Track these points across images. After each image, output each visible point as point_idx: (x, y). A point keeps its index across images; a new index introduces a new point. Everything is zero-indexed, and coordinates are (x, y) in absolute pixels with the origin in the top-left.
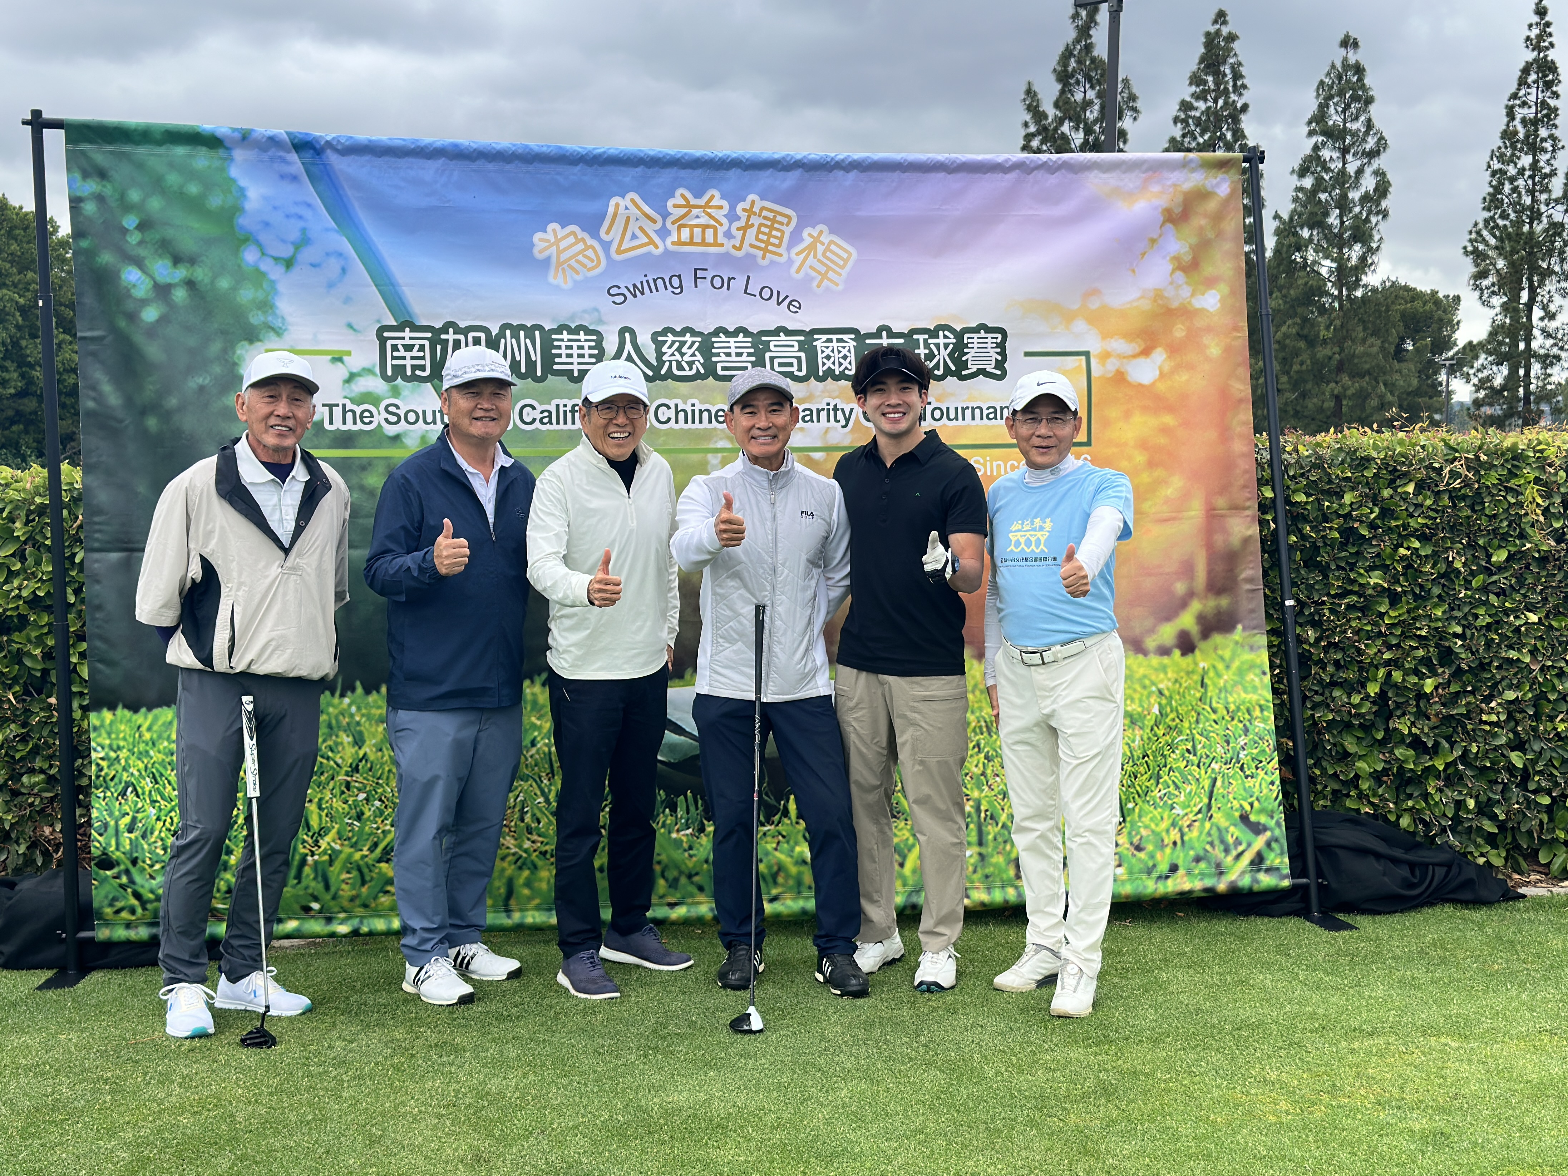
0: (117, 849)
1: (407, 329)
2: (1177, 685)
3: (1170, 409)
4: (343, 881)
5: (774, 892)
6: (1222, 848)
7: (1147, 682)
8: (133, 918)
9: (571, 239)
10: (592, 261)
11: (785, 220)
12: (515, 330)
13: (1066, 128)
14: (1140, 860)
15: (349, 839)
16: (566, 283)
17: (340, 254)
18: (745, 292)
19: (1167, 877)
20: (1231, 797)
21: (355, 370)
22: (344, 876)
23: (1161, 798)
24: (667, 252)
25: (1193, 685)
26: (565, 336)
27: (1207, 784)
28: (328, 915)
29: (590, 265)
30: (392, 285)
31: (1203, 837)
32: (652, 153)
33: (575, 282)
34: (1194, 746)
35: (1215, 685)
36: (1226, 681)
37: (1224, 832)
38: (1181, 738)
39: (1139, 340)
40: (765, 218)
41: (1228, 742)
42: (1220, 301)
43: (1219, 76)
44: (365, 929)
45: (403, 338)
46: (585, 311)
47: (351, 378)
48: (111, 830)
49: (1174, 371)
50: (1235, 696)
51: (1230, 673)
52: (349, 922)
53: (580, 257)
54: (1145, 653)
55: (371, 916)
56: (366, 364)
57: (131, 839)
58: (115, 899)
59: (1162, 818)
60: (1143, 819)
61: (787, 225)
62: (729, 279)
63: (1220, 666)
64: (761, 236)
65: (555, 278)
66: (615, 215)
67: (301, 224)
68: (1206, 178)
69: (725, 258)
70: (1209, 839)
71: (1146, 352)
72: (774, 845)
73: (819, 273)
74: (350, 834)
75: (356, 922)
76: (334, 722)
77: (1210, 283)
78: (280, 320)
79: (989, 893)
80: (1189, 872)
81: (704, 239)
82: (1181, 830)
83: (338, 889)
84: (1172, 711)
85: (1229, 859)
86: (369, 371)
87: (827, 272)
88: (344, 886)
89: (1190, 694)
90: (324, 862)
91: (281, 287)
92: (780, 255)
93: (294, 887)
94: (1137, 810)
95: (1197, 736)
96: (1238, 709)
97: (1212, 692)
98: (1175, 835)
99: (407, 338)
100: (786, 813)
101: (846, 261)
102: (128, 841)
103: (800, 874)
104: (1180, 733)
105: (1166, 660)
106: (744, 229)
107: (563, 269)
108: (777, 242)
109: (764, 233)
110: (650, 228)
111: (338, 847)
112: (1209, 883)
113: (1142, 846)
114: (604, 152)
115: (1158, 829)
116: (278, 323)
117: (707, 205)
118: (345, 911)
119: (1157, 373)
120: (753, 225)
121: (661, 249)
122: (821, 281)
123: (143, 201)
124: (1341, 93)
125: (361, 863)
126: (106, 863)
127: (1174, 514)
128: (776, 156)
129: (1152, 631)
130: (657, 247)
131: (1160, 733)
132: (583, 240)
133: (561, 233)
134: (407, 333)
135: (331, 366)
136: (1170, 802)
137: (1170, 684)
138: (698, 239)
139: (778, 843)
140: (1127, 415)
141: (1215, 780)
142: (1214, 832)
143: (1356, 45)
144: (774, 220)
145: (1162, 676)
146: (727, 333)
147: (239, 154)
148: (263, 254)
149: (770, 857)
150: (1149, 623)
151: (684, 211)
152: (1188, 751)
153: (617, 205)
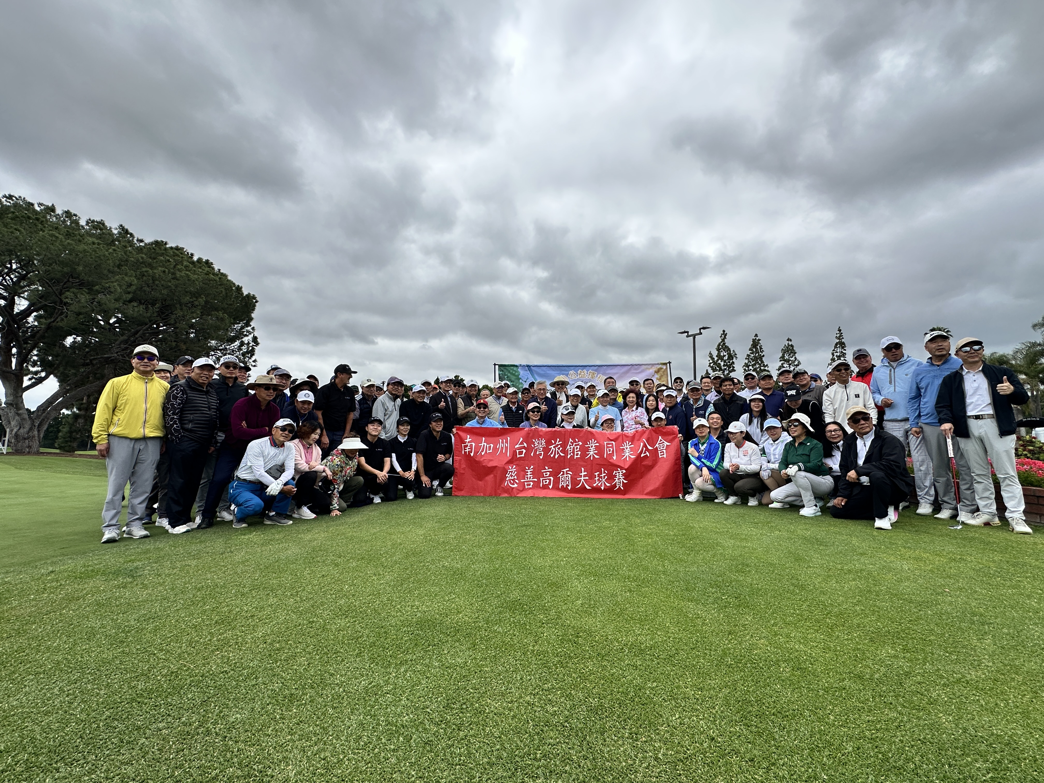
13: (719, 361)
43: (757, 349)
117: (584, 372)
124: (788, 351)
143: (791, 340)
147: (520, 368)
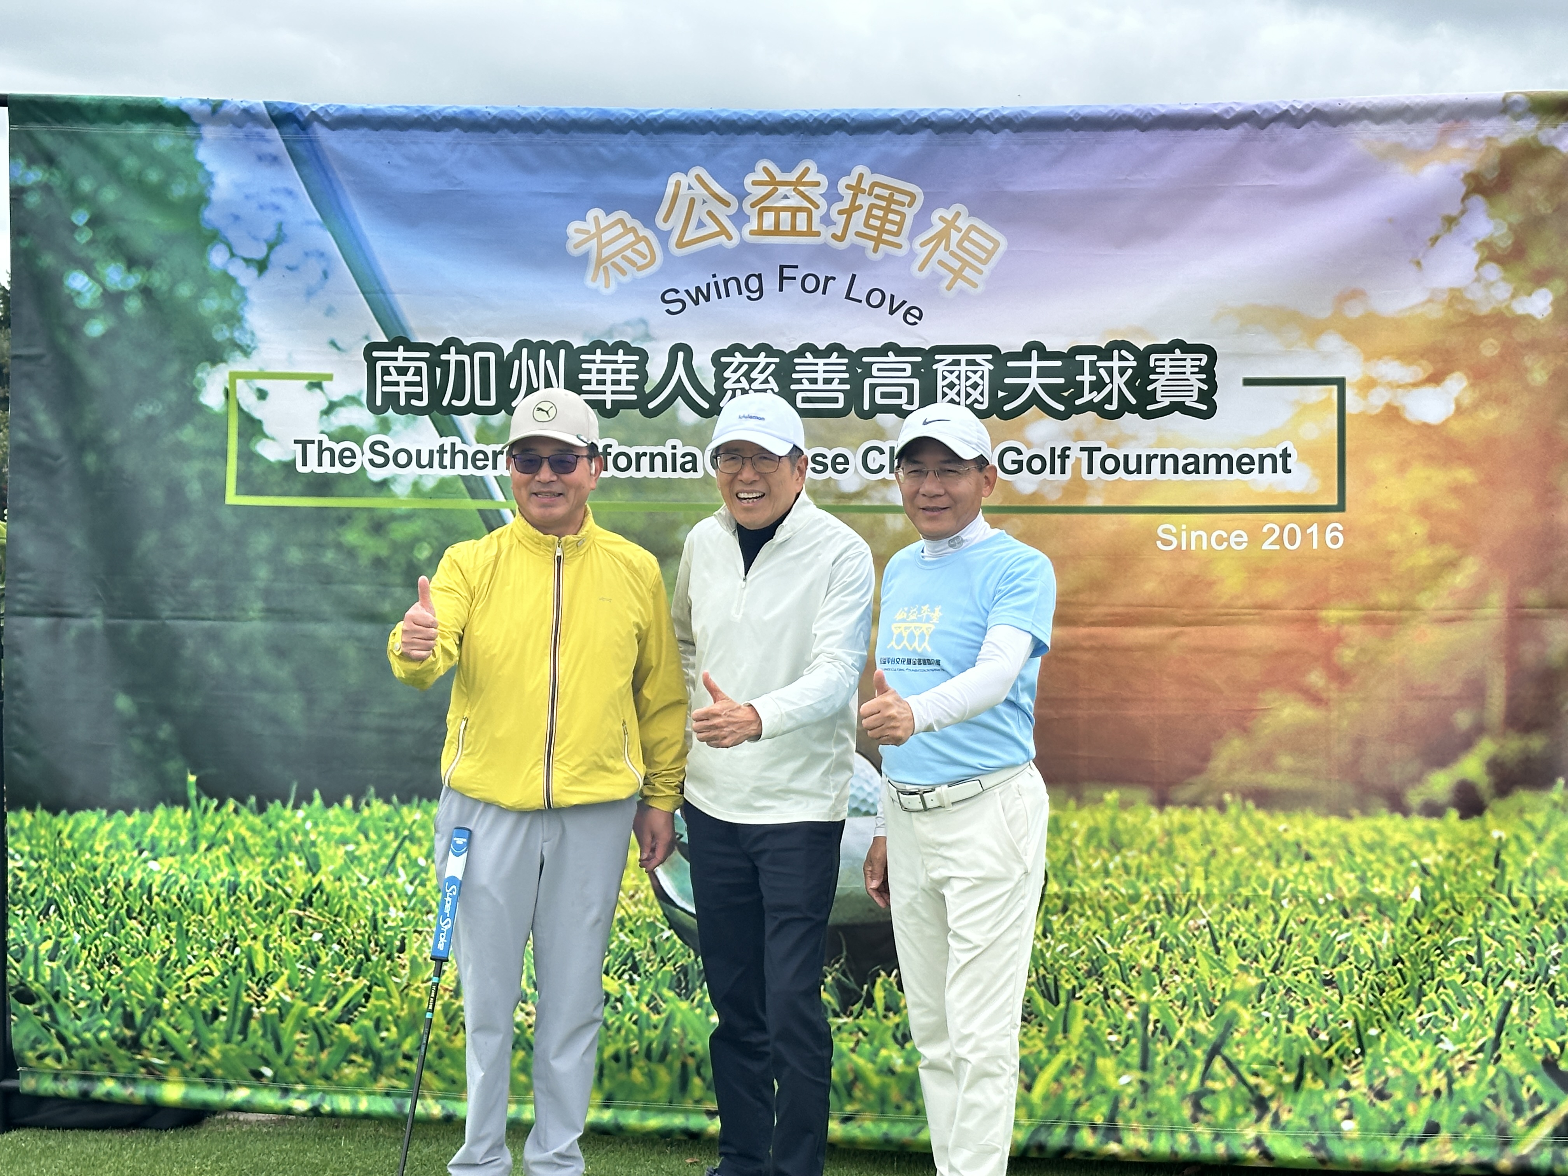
0: (36, 979)
1: (401, 348)
2: (1453, 862)
3: (1468, 459)
4: (298, 1042)
5: (849, 1108)
6: (1511, 1105)
7: (1405, 854)
8: (59, 1067)
9: (619, 229)
10: (645, 257)
11: (907, 199)
12: (534, 348)
14: (1382, 1113)
15: (302, 990)
16: (607, 286)
17: (322, 255)
18: (848, 297)
19: (1421, 1141)
20: (1531, 1031)
21: (335, 399)
22: (299, 1036)
23: (1422, 1025)
24: (743, 244)
25: (1480, 861)
26: (598, 356)
27: (1495, 1009)
28: (284, 1085)
29: (641, 262)
30: (383, 292)
31: (1483, 1087)
32: (724, 115)
33: (619, 284)
34: (1480, 953)
35: (1518, 864)
36: (1536, 860)
37: (1516, 1082)
38: (1459, 939)
39: (1424, 362)
40: (878, 197)
41: (1533, 951)
42: (1552, 304)
44: (326, 1108)
45: (395, 359)
46: (627, 323)
47: (331, 408)
48: (29, 957)
49: (1476, 406)
50: (1548, 882)
51: (1543, 847)
52: (310, 1097)
53: (629, 253)
54: (1406, 812)
55: (336, 1092)
56: (351, 391)
57: (51, 969)
58: (37, 1041)
59: (1421, 1054)
60: (1393, 1053)
61: (910, 205)
62: (827, 279)
63: (1528, 838)
64: (872, 222)
65: (593, 281)
66: (675, 196)
67: (277, 217)
68: (1539, 128)
69: (823, 251)
70: (1492, 1091)
71: (1435, 379)
72: (852, 1045)
73: (951, 270)
74: (303, 984)
75: (316, 1097)
76: (284, 840)
77: (1540, 278)
78: (248, 336)
79: (1151, 1139)
80: (1456, 1136)
81: (794, 226)
82: (1449, 1074)
83: (293, 1052)
84: (1443, 898)
85: (1521, 1123)
86: (352, 400)
87: (962, 269)
88: (298, 1049)
89: (1475, 876)
90: (272, 1016)
91: (252, 296)
92: (899, 246)
93: (239, 1044)
94: (1384, 1039)
95: (1486, 939)
96: (1551, 902)
97: (1512, 874)
98: (1438, 1080)
99: (400, 359)
100: (870, 1001)
101: (990, 254)
102: (48, 972)
103: (884, 1087)
104: (1458, 931)
105: (1435, 824)
106: (848, 213)
107: (606, 269)
108: (895, 228)
109: (876, 218)
110: (722, 214)
111: (288, 999)
112: (1485, 1155)
113: (1388, 1091)
114: (661, 115)
115: (1412, 1070)
116: (245, 340)
117: (799, 181)
118: (303, 1082)
119: (1453, 407)
120: (860, 207)
121: (736, 241)
122: (954, 281)
123: (96, 191)
125: (317, 1021)
126: (26, 997)
127: (1461, 613)
128: (893, 114)
129: (1417, 779)
130: (730, 237)
131: (1424, 928)
132: (634, 230)
133: (605, 221)
134: (401, 353)
135: (308, 393)
136: (1435, 1031)
137: (1440, 859)
138: (785, 226)
139: (858, 1042)
140: (1402, 467)
141: (1509, 1004)
142: (1501, 1080)
144: (890, 200)
145: (1428, 846)
146: (817, 353)
147: (209, 132)
148: (233, 255)
149: (845, 1060)
150: (1413, 768)
151: (767, 189)
152: (1470, 959)
153: (678, 184)
